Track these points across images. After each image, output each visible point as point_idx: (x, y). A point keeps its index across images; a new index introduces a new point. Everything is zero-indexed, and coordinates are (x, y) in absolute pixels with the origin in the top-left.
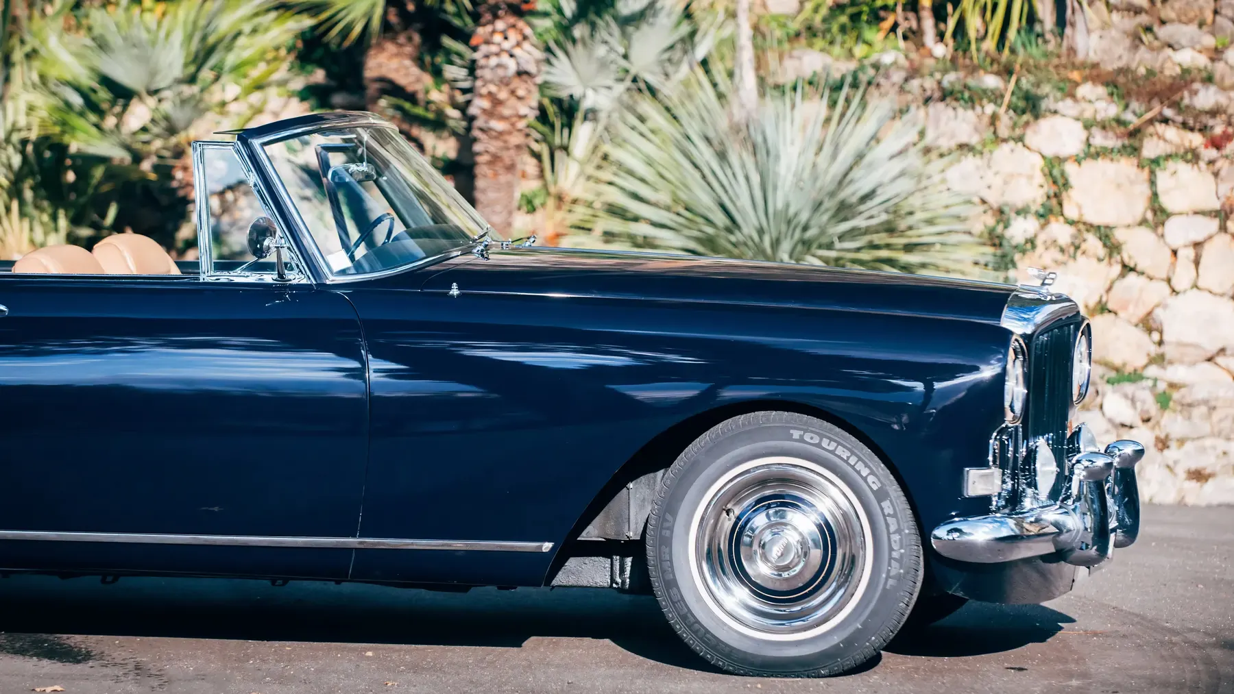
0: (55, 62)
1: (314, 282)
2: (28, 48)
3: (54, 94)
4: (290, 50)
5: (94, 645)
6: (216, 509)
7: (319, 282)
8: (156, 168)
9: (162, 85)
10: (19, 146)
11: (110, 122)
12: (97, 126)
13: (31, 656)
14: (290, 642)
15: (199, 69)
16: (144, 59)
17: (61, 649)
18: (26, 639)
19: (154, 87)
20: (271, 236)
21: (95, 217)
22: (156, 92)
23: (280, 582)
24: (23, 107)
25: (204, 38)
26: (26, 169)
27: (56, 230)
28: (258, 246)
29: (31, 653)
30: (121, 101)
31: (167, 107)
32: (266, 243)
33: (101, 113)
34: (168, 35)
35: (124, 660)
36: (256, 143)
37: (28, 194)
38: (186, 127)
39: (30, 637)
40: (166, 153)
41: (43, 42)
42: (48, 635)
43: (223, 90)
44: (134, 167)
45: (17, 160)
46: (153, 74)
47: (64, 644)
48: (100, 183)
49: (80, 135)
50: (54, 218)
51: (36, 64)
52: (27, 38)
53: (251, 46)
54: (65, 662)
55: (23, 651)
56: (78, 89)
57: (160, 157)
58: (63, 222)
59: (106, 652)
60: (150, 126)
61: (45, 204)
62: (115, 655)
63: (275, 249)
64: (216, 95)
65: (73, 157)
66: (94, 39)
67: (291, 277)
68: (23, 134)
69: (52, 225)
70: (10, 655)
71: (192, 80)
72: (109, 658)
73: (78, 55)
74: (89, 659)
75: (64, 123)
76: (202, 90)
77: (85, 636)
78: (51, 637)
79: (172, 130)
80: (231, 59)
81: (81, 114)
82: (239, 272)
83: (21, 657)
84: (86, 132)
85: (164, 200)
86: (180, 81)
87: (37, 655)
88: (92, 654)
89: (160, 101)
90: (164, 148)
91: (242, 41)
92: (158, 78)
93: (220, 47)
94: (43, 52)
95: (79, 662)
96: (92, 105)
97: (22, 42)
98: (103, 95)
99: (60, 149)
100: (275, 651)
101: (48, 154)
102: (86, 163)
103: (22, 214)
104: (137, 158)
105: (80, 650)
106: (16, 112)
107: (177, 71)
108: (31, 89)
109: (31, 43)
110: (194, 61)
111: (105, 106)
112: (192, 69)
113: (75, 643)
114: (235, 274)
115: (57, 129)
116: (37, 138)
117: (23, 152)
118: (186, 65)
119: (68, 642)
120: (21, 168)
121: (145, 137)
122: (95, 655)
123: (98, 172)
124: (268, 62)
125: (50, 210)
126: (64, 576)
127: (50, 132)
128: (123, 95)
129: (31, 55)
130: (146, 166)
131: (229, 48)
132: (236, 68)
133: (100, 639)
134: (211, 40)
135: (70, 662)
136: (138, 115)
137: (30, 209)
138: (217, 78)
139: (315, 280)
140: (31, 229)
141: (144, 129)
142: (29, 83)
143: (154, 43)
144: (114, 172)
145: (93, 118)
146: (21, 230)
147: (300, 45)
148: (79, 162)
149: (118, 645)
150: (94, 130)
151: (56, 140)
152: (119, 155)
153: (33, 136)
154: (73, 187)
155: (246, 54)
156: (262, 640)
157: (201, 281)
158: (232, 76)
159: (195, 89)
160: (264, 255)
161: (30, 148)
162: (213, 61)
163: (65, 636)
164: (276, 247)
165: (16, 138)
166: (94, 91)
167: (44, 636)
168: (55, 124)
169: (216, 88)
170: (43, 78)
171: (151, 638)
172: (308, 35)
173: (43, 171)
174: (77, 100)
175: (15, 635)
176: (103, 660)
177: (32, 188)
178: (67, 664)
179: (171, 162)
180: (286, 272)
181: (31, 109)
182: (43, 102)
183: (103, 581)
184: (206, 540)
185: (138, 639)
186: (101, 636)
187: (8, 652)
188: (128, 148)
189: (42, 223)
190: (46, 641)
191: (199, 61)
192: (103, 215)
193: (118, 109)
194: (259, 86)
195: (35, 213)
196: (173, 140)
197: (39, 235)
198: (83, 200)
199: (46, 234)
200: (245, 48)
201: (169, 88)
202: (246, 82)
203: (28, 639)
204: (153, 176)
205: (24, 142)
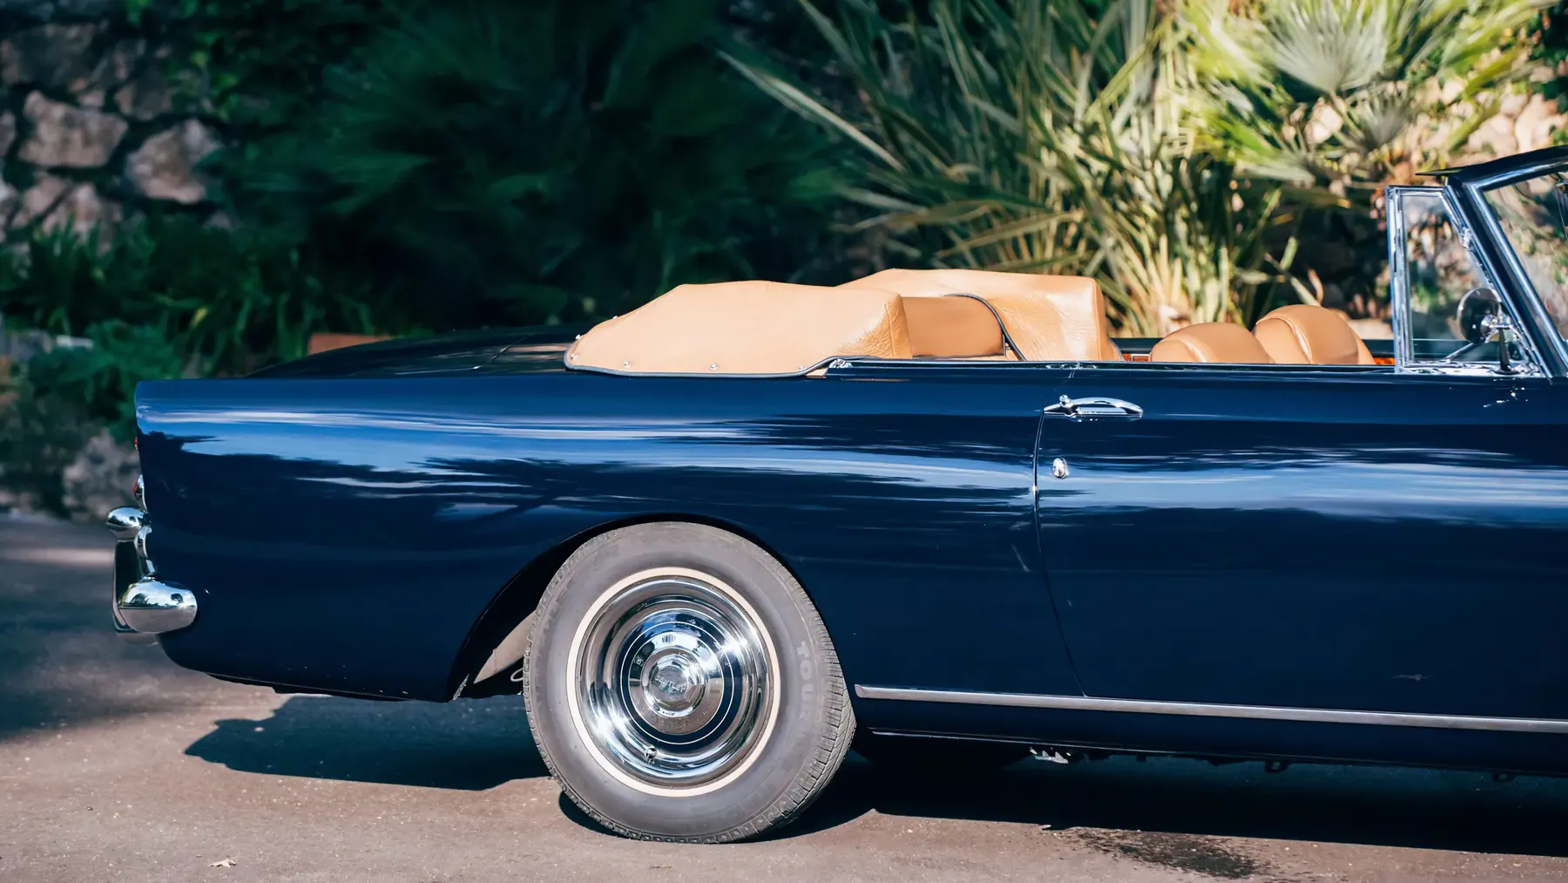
0: (1218, 54)
1: (1551, 376)
2: (1182, 36)
3: (1215, 96)
4: (1531, 33)
5: (1256, 852)
6: (1418, 678)
7: (1556, 375)
8: (1349, 191)
9: (1357, 83)
10: (1169, 167)
11: (1289, 132)
12: (1270, 139)
13: (1175, 866)
14: (1520, 856)
15: (1407, 61)
16: (1333, 50)
17: (1214, 855)
18: (1166, 841)
19: (1345, 87)
20: (1491, 313)
21: (1269, 258)
22: (1351, 92)
23: (1503, 776)
24: (1175, 115)
25: (1415, 20)
26: (1178, 195)
27: (1218, 274)
28: (1474, 327)
29: (1175, 861)
30: (1302, 106)
31: (1364, 112)
32: (1484, 323)
33: (1277, 122)
34: (1365, 18)
35: (1296, 875)
36: (1473, 188)
37: (1181, 228)
38: (1390, 140)
39: (1172, 838)
40: (1363, 174)
41: (1203, 30)
42: (1198, 836)
43: (1441, 87)
44: (1320, 190)
45: (1166, 184)
46: (1346, 69)
47: (1218, 849)
48: (1274, 214)
49: (1248, 151)
50: (1215, 260)
51: (1193, 57)
52: (1182, 23)
53: (1480, 28)
54: (1219, 875)
55: (1165, 858)
56: (1247, 92)
57: (1355, 178)
58: (1226, 265)
59: (1273, 863)
60: (1341, 137)
61: (1203, 240)
62: (1284, 867)
63: (1497, 331)
64: (1432, 93)
65: (1240, 181)
66: (1268, 24)
67: (1517, 369)
68: (1176, 150)
69: (1212, 268)
70: (1148, 864)
71: (1399, 75)
72: (1277, 872)
73: (1246, 45)
74: (1249, 873)
75: (1227, 136)
76: (1413, 86)
77: (1245, 839)
78: (1202, 839)
79: (1370, 143)
80: (1451, 47)
81: (1251, 123)
82: (1448, 361)
83: (1162, 867)
84: (1257, 148)
85: (1361, 233)
86: (1382, 78)
87: (1183, 865)
88: (1254, 865)
89: (1354, 105)
90: (1359, 167)
91: (1466, 22)
92: (1352, 74)
93: (1436, 32)
94: (1202, 41)
95: (1236, 876)
96: (1263, 112)
97: (1175, 27)
98: (1280, 96)
99: (1224, 170)
100: (1499, 868)
101: (1207, 174)
102: (1256, 188)
103: (1173, 254)
104: (1323, 180)
105: (1238, 860)
106: (1166, 121)
107: (1378, 65)
108: (1186, 91)
109: (1186, 28)
110: (1400, 51)
111: (1282, 111)
112: (1398, 61)
113: (1232, 849)
114: (1443, 364)
115: (1219, 144)
116: (1192, 156)
117: (1175, 175)
118: (1389, 57)
119: (1223, 846)
120: (1171, 195)
121: (1335, 153)
122: (1257, 867)
123: (1273, 200)
124: (1503, 49)
125: (1208, 249)
126: (1216, 762)
127: (1208, 147)
128: (1305, 95)
129: (1187, 45)
130: (1337, 188)
131: (1449, 34)
132: (1457, 60)
133: (1265, 844)
134: (1425, 22)
135: (1225, 875)
136: (1326, 122)
137: (1184, 248)
138: (1433, 71)
139: (1552, 373)
140: (1185, 274)
141: (1333, 142)
142: (1183, 82)
143: (1347, 28)
144: (1291, 199)
145: (1266, 128)
146: (1172, 274)
147: (1546, 23)
148: (1248, 184)
149: (1289, 854)
150: (1266, 145)
151: (1217, 158)
152: (1301, 177)
153: (1188, 152)
154: (1240, 217)
155: (1472, 40)
156: (1482, 851)
157: (1397, 373)
158: (1451, 70)
159: (1403, 86)
160: (1482, 338)
161: (1183, 166)
162: (1426, 51)
163: (1219, 838)
164: (1498, 328)
165: (1166, 153)
166: (1267, 92)
167: (1193, 837)
168: (1215, 137)
169: (1432, 82)
170: (1200, 74)
171: (1332, 844)
172: (1556, 11)
173: (1200, 198)
174: (1245, 106)
175: (1155, 835)
176: (1269, 874)
177: (1185, 220)
178: (1221, 878)
179: (1369, 186)
180: (1511, 361)
181: (1185, 116)
182: (1202, 108)
183: (1268, 768)
184: (1404, 720)
185: (1315, 845)
186: (1266, 840)
187: (1146, 860)
188: (1310, 167)
189: (1198, 265)
190: (1194, 845)
191: (1408, 51)
192: (1279, 256)
193: (1298, 114)
194: (1489, 84)
195: (1189, 252)
196: (1372, 157)
197: (1194, 282)
198: (1251, 236)
199: (1203, 281)
200: (1471, 32)
201: (1368, 86)
202: (1472, 76)
203: (1171, 842)
204: (1345, 203)
205: (1176, 161)
